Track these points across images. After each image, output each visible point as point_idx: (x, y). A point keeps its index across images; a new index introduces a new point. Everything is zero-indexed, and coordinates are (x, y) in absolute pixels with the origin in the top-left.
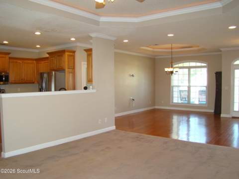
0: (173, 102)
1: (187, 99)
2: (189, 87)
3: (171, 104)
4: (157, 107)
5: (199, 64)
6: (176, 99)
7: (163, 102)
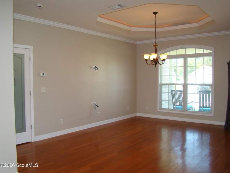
0: (161, 108)
1: (182, 103)
2: (185, 86)
3: (158, 110)
4: (138, 115)
5: (200, 51)
6: (166, 104)
7: (147, 107)
